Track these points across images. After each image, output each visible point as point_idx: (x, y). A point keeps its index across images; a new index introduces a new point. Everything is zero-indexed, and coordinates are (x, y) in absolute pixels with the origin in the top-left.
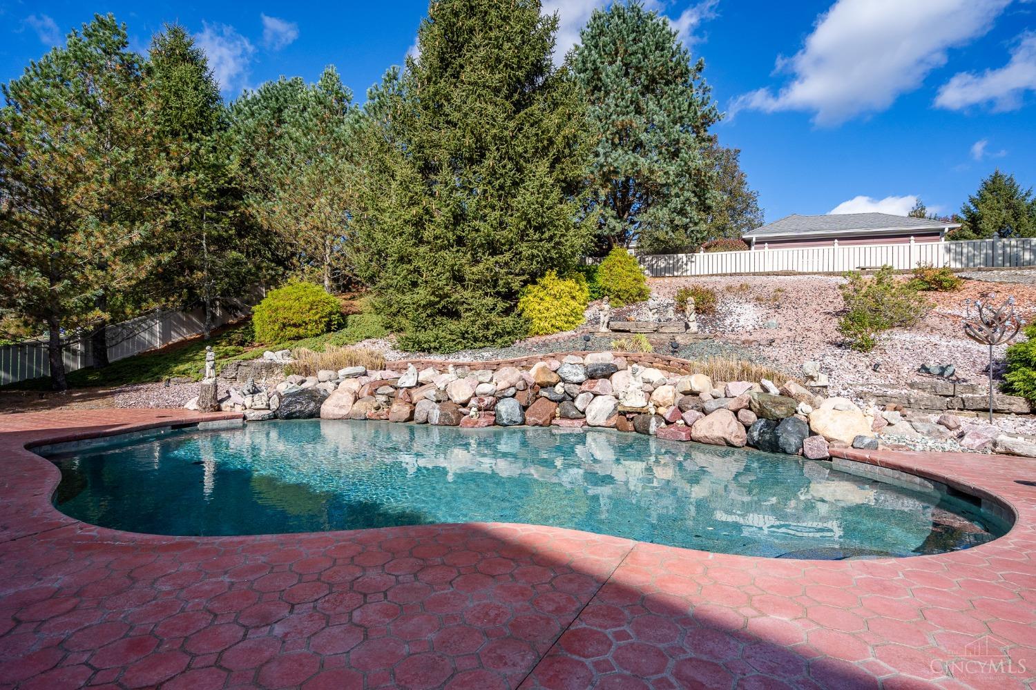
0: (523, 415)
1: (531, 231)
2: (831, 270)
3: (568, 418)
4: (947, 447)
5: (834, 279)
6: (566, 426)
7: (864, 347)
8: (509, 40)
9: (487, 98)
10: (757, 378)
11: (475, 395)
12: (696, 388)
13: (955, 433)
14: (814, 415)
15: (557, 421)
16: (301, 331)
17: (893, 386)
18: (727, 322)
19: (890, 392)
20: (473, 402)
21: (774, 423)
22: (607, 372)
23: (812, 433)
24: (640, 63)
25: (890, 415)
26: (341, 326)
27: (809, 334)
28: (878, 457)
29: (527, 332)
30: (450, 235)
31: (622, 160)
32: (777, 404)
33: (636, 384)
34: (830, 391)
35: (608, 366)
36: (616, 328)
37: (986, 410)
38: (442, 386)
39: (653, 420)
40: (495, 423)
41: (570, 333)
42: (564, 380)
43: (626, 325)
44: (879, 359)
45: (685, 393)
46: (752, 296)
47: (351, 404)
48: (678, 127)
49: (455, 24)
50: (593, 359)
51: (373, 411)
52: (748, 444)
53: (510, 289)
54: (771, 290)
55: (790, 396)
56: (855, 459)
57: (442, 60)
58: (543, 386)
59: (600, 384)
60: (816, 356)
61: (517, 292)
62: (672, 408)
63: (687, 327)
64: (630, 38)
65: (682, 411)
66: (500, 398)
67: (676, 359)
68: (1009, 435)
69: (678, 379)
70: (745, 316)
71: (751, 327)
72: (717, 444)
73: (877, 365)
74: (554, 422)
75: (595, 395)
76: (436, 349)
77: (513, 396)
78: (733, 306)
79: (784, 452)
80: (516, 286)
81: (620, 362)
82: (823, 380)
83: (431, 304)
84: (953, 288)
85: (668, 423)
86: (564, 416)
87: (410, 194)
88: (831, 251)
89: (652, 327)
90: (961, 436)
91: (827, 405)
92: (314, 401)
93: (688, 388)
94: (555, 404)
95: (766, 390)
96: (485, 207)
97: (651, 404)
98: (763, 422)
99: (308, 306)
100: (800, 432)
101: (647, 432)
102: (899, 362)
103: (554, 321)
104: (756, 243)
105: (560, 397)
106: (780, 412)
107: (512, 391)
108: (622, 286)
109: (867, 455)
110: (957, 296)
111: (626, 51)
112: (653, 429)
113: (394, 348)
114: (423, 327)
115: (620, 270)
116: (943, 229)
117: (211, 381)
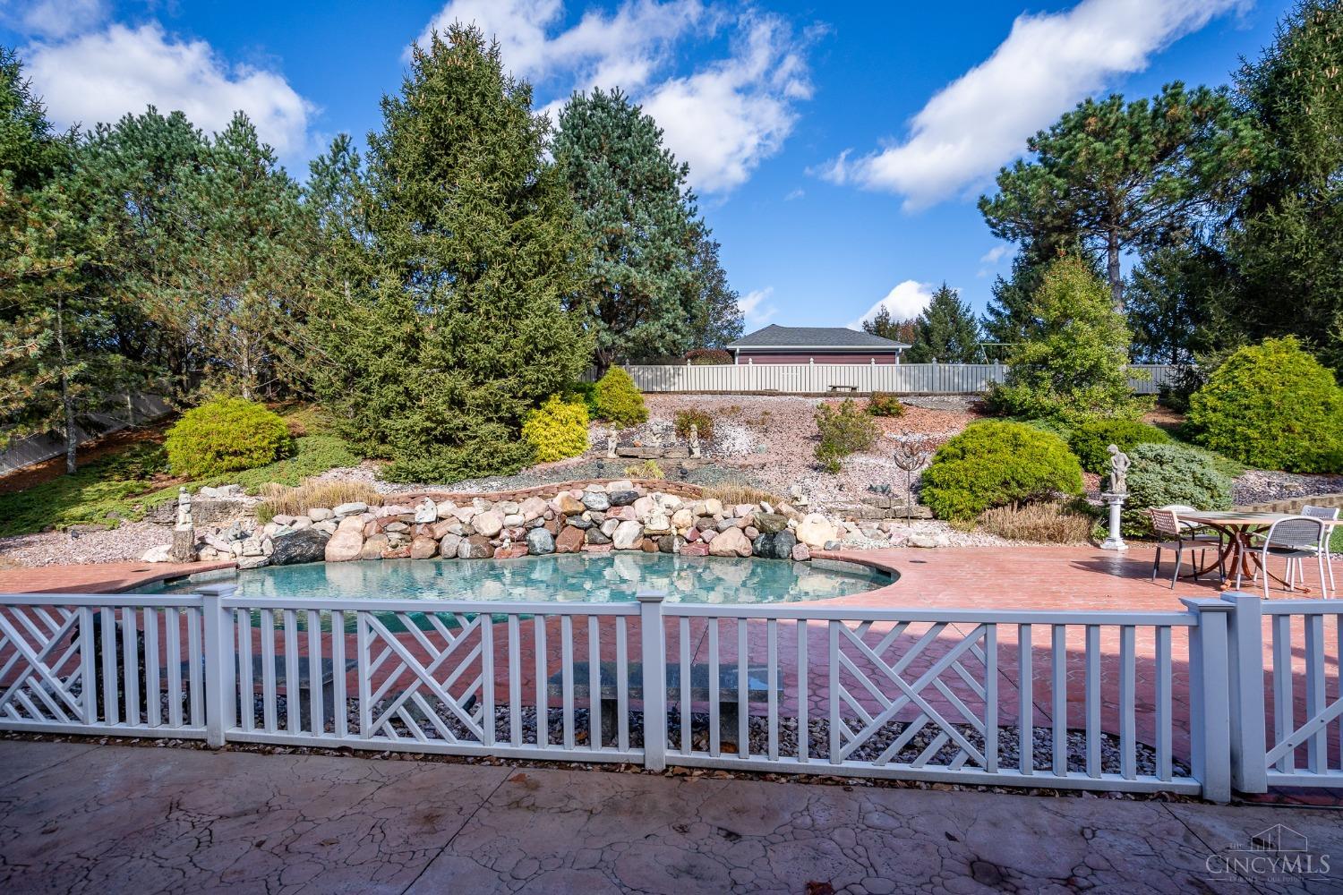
0: (554, 543)
1: (539, 355)
2: (808, 391)
3: (596, 544)
4: (882, 545)
5: (811, 402)
6: (595, 552)
7: (834, 470)
8: (505, 147)
9: (485, 208)
10: (758, 500)
11: (504, 527)
12: (711, 511)
13: (887, 535)
14: (799, 527)
15: (586, 547)
16: (245, 461)
17: (851, 502)
18: (725, 446)
19: (850, 507)
20: (505, 534)
21: (771, 536)
22: (630, 499)
23: (798, 542)
24: (628, 165)
25: (850, 525)
26: (293, 452)
27: (793, 458)
28: (839, 554)
29: (533, 459)
30: (448, 356)
31: (615, 270)
32: (774, 521)
33: (659, 510)
34: (810, 509)
35: (629, 493)
36: (624, 453)
37: (907, 518)
38: (467, 520)
39: (676, 540)
40: (528, 553)
41: (576, 459)
42: (588, 508)
43: (635, 451)
44: (843, 480)
45: (701, 516)
46: (742, 419)
47: (360, 543)
48: (668, 240)
49: (442, 120)
50: (613, 487)
51: (390, 549)
52: (753, 555)
53: (514, 415)
54: (759, 412)
55: (782, 514)
56: (826, 558)
57: (428, 156)
58: (570, 515)
59: (625, 511)
60: (799, 479)
61: (520, 416)
62: (691, 529)
63: (691, 452)
64: (616, 134)
65: (700, 531)
66: (531, 529)
67: (687, 484)
68: (918, 534)
69: (693, 503)
70: (738, 440)
71: (745, 452)
72: (729, 556)
73: (841, 486)
74: (583, 548)
75: (621, 521)
76: (435, 479)
77: (543, 526)
78: (728, 430)
79: (780, 557)
80: (519, 410)
81: (638, 489)
82: (804, 500)
83: (427, 431)
84: (898, 414)
85: (688, 542)
86: (593, 542)
87: (399, 308)
88: (808, 369)
89: (658, 452)
90: (890, 537)
91: (808, 519)
92: (315, 543)
93: (704, 511)
94: (582, 531)
95: (765, 511)
96: (487, 327)
97: (673, 527)
98: (763, 536)
99: (252, 430)
100: (790, 542)
101: (671, 551)
102: (857, 482)
103: (561, 448)
104: (740, 354)
105: (587, 524)
106: (776, 527)
107: (541, 521)
108: (621, 408)
109: (832, 554)
110: (901, 422)
111: (611, 148)
112: (676, 548)
113: (379, 479)
114: (416, 455)
115: (619, 391)
116: (898, 350)
117: (188, 526)
